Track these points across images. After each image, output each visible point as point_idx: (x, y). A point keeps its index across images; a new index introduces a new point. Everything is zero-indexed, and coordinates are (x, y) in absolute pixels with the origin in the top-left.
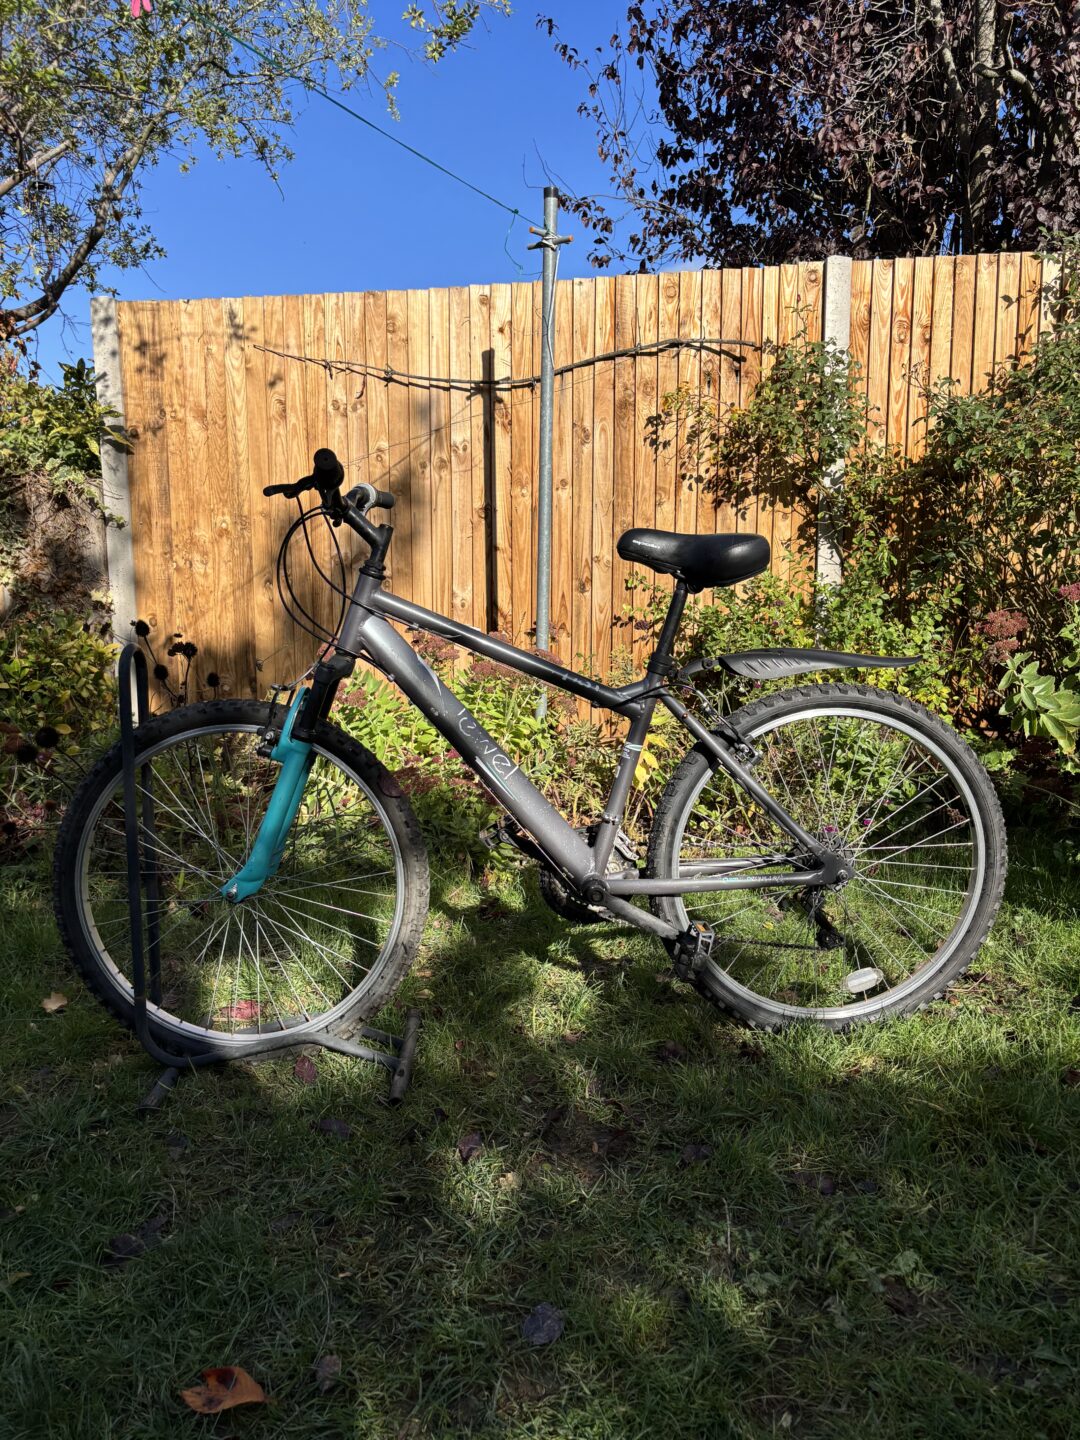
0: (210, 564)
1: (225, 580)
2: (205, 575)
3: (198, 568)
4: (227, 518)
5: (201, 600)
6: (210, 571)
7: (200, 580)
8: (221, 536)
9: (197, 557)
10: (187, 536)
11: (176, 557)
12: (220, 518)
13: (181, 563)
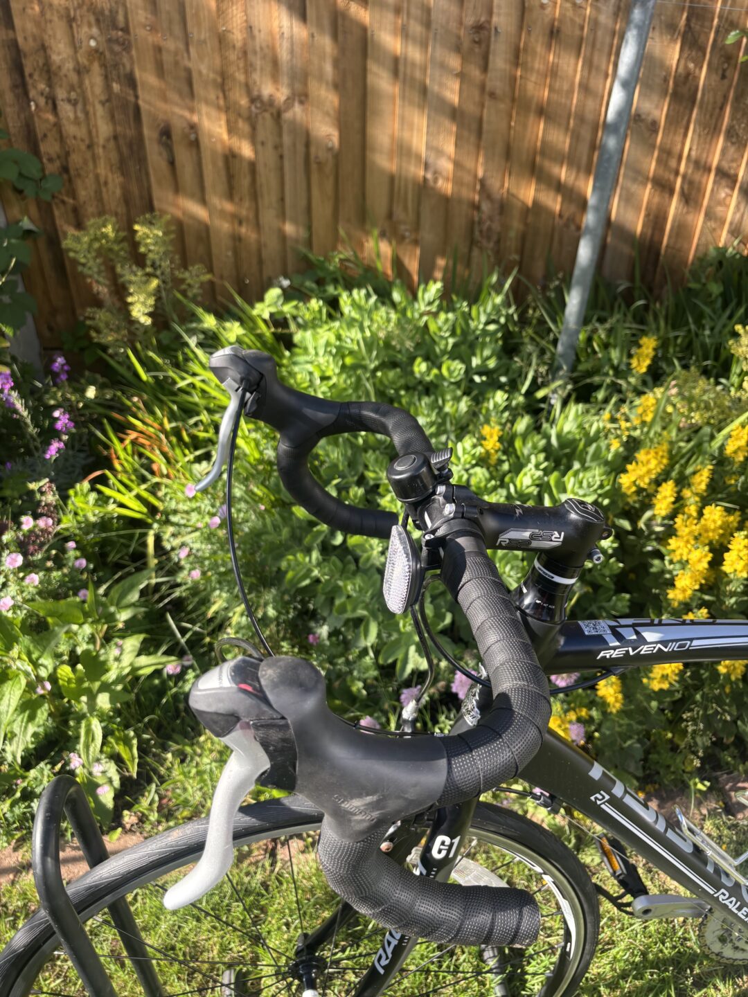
0: (80, 106)
1: (104, 129)
2: (76, 122)
3: (66, 110)
4: (95, 31)
5: (75, 159)
6: (80, 115)
7: (70, 129)
8: (91, 62)
9: (61, 94)
10: (41, 62)
11: (32, 93)
12: (85, 29)
13: (42, 101)
